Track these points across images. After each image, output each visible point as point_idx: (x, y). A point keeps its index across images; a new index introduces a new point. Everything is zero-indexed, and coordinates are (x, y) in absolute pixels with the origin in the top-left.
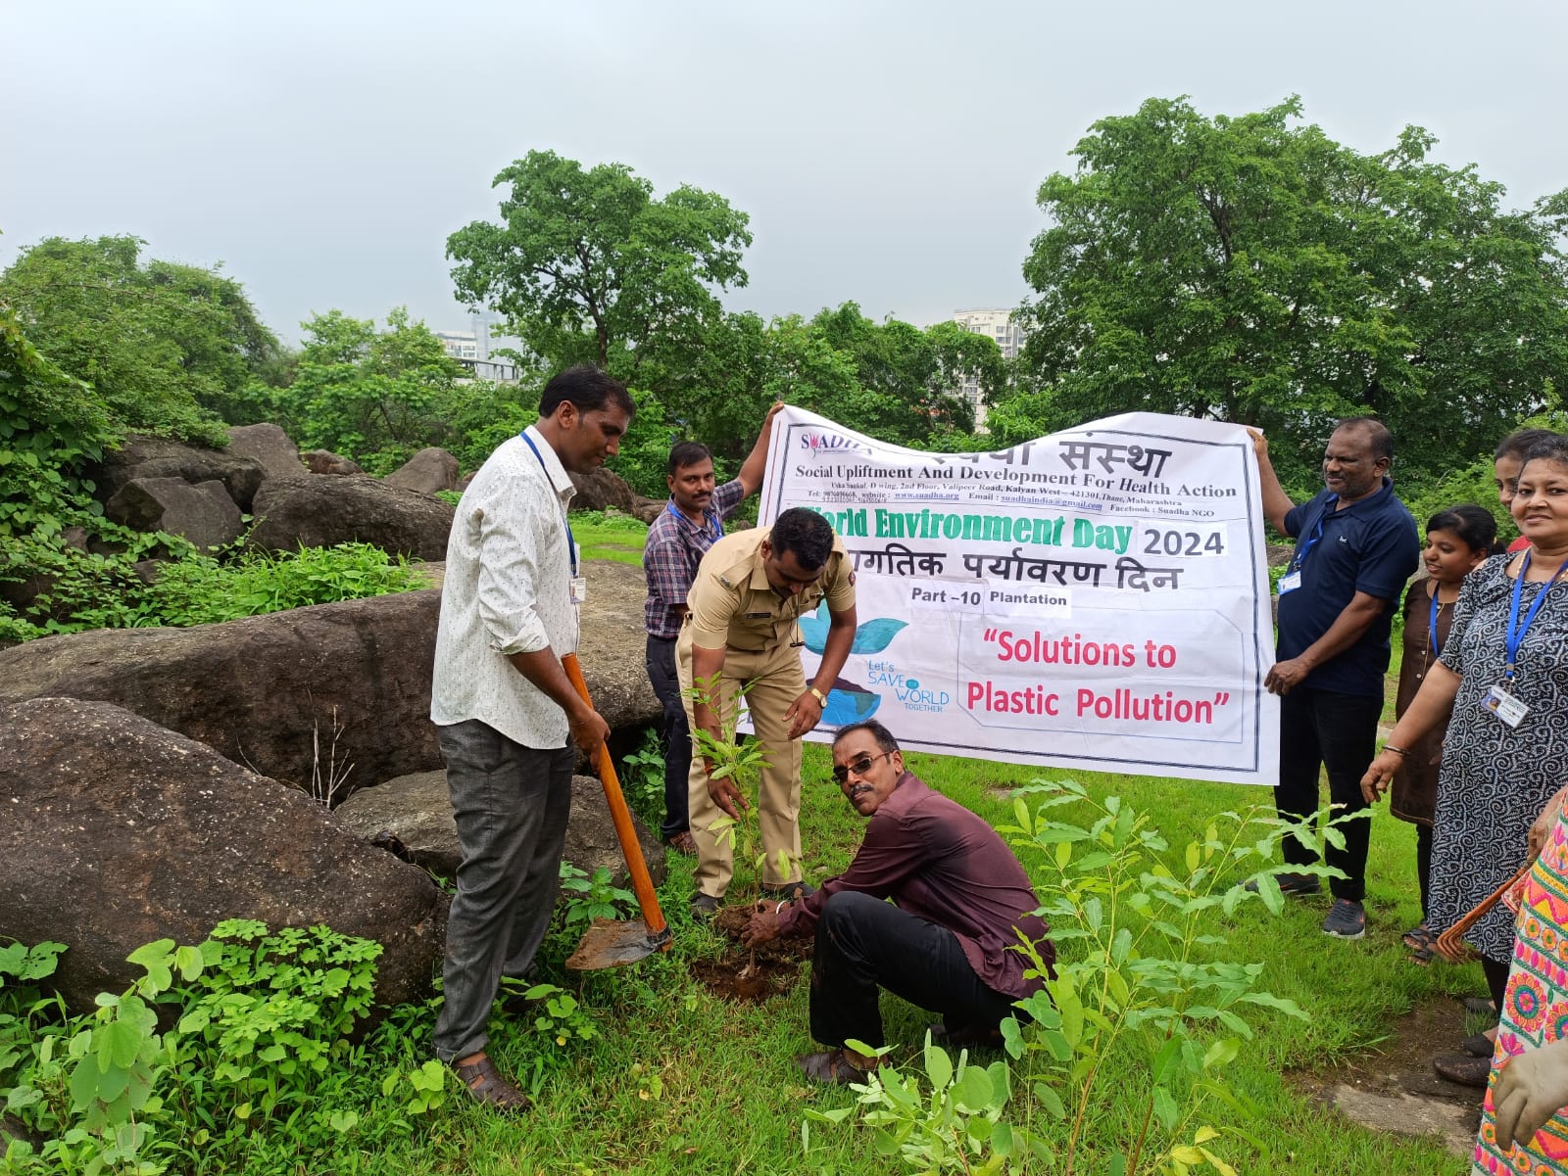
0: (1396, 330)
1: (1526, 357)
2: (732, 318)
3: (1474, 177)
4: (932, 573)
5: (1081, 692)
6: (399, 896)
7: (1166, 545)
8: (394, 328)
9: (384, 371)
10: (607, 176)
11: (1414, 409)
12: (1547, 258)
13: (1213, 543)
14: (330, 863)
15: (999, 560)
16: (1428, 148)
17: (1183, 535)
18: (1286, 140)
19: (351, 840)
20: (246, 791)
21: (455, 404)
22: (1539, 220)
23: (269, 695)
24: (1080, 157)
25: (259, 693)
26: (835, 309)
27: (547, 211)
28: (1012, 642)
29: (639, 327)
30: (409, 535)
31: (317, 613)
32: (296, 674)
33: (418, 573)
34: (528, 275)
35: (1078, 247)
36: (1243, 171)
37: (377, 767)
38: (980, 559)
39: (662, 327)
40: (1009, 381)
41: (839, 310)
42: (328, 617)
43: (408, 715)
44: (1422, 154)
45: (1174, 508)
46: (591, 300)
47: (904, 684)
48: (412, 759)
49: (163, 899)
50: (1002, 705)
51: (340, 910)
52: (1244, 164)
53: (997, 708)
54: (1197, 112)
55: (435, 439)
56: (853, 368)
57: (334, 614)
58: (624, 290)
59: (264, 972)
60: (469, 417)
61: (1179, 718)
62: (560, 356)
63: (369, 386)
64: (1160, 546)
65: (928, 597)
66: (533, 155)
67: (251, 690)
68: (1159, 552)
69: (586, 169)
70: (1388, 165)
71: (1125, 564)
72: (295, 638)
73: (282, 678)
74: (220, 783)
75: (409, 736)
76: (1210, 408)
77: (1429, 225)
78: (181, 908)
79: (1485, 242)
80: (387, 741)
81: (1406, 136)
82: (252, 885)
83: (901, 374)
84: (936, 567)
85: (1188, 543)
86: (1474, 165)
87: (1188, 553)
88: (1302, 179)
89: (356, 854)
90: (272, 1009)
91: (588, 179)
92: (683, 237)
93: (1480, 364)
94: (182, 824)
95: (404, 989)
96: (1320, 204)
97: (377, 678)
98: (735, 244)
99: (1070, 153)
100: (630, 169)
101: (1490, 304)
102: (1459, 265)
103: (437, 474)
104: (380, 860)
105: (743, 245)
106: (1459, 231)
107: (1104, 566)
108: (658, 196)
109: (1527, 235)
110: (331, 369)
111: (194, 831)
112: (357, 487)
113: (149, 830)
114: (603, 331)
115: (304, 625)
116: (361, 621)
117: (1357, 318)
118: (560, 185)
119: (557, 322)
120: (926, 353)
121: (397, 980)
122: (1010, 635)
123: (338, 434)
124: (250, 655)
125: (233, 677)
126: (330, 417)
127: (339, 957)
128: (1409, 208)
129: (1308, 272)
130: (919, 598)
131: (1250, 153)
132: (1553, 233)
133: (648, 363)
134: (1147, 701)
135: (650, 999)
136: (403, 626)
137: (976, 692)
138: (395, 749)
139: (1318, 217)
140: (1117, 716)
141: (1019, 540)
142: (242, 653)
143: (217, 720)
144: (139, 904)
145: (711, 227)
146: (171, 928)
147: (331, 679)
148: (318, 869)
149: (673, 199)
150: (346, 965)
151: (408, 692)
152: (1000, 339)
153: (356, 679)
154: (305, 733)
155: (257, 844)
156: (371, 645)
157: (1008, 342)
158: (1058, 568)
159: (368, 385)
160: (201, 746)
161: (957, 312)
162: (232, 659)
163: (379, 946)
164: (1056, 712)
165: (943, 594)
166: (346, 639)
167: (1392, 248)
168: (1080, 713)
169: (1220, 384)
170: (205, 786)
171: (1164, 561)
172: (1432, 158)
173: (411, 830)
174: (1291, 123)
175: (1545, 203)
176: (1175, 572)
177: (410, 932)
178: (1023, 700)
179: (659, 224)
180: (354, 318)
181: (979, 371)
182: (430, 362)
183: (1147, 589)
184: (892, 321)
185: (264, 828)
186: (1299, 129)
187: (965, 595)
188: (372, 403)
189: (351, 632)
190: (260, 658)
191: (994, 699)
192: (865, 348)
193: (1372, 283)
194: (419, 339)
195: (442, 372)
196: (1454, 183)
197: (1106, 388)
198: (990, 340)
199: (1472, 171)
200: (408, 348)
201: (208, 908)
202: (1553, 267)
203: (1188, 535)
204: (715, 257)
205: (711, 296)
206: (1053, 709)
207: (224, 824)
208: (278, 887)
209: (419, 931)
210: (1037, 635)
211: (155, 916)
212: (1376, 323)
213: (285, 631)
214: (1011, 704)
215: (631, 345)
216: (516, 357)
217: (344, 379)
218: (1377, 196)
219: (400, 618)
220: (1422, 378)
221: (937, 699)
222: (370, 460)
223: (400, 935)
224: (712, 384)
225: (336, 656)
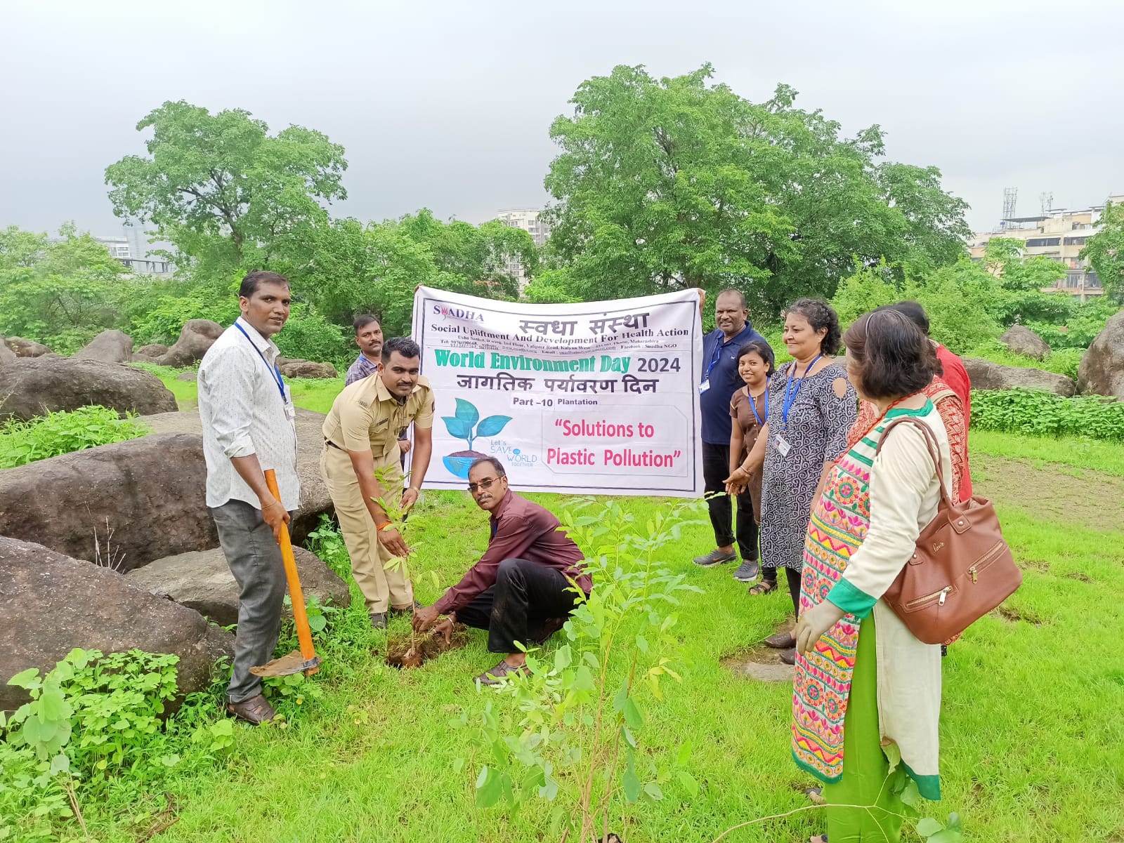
0: (781, 218)
1: (859, 233)
2: (338, 222)
3: (821, 118)
4: (525, 389)
5: (606, 451)
6: (184, 626)
7: (650, 366)
8: (65, 237)
9: (59, 272)
10: (232, 119)
11: (796, 269)
12: (867, 169)
13: (675, 365)
14: (136, 609)
15: (563, 381)
16: (794, 99)
17: (659, 360)
18: (707, 95)
19: (147, 595)
20: (72, 571)
21: (121, 295)
22: (861, 145)
23: (60, 513)
24: (576, 105)
25: (52, 512)
26: (415, 215)
27: (186, 145)
28: (570, 425)
29: (266, 230)
30: (124, 397)
31: (86, 455)
32: (77, 498)
33: (142, 424)
34: (173, 195)
35: (580, 167)
36: (681, 116)
37: (139, 556)
38: (553, 381)
39: (285, 231)
40: (540, 260)
41: (417, 215)
42: (95, 457)
43: (158, 519)
44: (790, 102)
45: (654, 344)
46: (226, 212)
47: (512, 452)
48: (163, 548)
49: (25, 644)
50: (565, 461)
51: (146, 639)
52: (681, 111)
53: (563, 463)
54: (650, 76)
55: (107, 322)
56: (430, 255)
57: (98, 455)
58: (252, 203)
59: (103, 680)
60: (135, 305)
61: (656, 465)
62: (205, 255)
63: (49, 283)
64: (646, 367)
65: (523, 402)
66: (168, 105)
67: (47, 510)
68: (645, 371)
69: (213, 113)
70: (770, 110)
71: (627, 378)
72: (74, 473)
73: (68, 501)
74: (53, 567)
75: (160, 533)
76: (673, 275)
77: (797, 149)
78: (39, 648)
79: (830, 160)
80: (145, 537)
81: (779, 90)
82: (85, 629)
83: (465, 259)
84: (528, 386)
85: (661, 364)
86: (820, 110)
87: (662, 370)
88: (718, 120)
89: (152, 603)
90: (116, 700)
91: (216, 121)
92: (295, 163)
93: (833, 238)
94: (32, 595)
95: (193, 684)
96: (731, 138)
97: (134, 495)
98: (335, 168)
99: (570, 102)
100: (249, 114)
101: (836, 200)
102: (817, 175)
103: (116, 350)
104: (167, 605)
105: (341, 169)
106: (816, 152)
107: (616, 381)
108: (272, 133)
109: (855, 155)
110: (13, 272)
111: (40, 599)
112: (80, 366)
113: (9, 602)
114: (238, 236)
115: (80, 464)
116: (119, 458)
117: (756, 210)
118: (193, 127)
119: (200, 229)
120: (481, 244)
121: (188, 679)
122: (569, 422)
123: (25, 323)
124: (44, 488)
125: (33, 503)
126: (16, 309)
127: (153, 665)
128: (784, 139)
129: (726, 183)
130: (517, 403)
131: (684, 104)
132: (869, 153)
133: (274, 257)
134: (640, 456)
135: (351, 673)
136: (148, 459)
137: (552, 453)
138: (151, 542)
139: (731, 147)
140: (625, 464)
141: (572, 369)
142: (38, 486)
143: (25, 533)
144: (9, 649)
145: (316, 156)
146: (33, 661)
147: (102, 499)
148: (128, 614)
149: (286, 134)
150: (156, 670)
151: (156, 503)
152: (532, 229)
153: (119, 497)
154: (88, 536)
155: (86, 603)
156: (128, 473)
157: (537, 231)
158: (592, 384)
159: (46, 283)
160: (37, 546)
161: (501, 211)
162: (32, 491)
163: (176, 657)
164: (593, 463)
165: (531, 401)
166: (110, 471)
167: (777, 165)
168: (606, 464)
169: (677, 259)
170: (43, 570)
171: (649, 376)
172: (796, 105)
173: (177, 590)
174: (708, 83)
175: (863, 134)
176: (655, 381)
177: (193, 648)
178: (576, 457)
179: (275, 154)
180: (30, 231)
181: (520, 254)
182: (97, 263)
183: (640, 392)
184: (455, 221)
185: (89, 592)
186: (713, 87)
187: (544, 401)
188: (54, 297)
189: (112, 466)
190: (51, 488)
191: (561, 457)
192: (439, 242)
193: (766, 189)
194: (87, 245)
195: (108, 269)
196: (810, 121)
197: (605, 263)
198: (525, 231)
199: (819, 114)
200: (78, 252)
201: (57, 646)
202: (870, 174)
203: (661, 360)
204: (320, 178)
205: (320, 206)
206: (592, 461)
207: (60, 592)
208: (103, 629)
209: (199, 647)
210: (583, 421)
211: (22, 655)
212: (769, 214)
213: (65, 469)
214: (570, 460)
215: (260, 245)
216: (170, 257)
217: (25, 279)
218: (764, 130)
219: (146, 454)
220: (799, 249)
221: (530, 459)
222: (53, 341)
223: (187, 650)
224: (326, 271)
225: (105, 483)
